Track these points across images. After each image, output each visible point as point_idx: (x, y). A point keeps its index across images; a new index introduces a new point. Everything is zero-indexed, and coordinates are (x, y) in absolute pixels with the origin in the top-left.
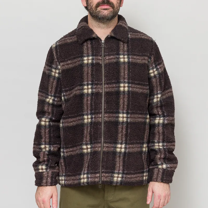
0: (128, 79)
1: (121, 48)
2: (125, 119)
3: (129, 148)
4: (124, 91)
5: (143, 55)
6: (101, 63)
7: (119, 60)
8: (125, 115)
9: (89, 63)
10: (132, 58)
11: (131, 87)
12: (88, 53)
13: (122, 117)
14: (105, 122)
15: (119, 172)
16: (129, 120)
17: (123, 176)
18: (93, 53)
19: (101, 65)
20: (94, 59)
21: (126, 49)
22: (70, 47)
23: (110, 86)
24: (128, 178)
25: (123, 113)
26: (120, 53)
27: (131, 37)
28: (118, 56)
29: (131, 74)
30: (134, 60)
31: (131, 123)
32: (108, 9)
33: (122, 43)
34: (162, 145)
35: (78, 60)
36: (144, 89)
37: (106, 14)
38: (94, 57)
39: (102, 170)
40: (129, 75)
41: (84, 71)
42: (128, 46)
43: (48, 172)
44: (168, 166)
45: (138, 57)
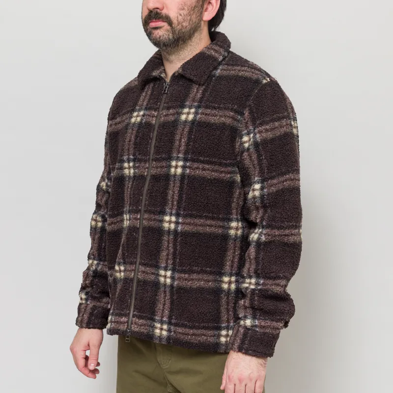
0: (185, 154)
1: (192, 95)
2: (173, 226)
3: (179, 279)
4: (175, 174)
5: (225, 108)
6: (153, 122)
7: (180, 117)
8: (173, 219)
9: (136, 122)
10: (202, 114)
11: (190, 167)
12: (142, 105)
13: (169, 222)
14: (144, 228)
15: (162, 320)
16: (179, 228)
17: (170, 328)
18: (148, 105)
19: (154, 125)
20: (145, 115)
21: (199, 96)
23: (159, 164)
24: (180, 332)
25: (171, 215)
26: (186, 104)
28: (180, 110)
29: (191, 143)
30: (204, 117)
31: (184, 234)
32: (160, 27)
33: (196, 86)
34: (255, 282)
35: (127, 117)
36: (222, 172)
37: (158, 36)
39: (134, 312)
40: (187, 145)
41: (126, 136)
42: (204, 91)
43: (88, 304)
44: (257, 323)
45: (214, 112)
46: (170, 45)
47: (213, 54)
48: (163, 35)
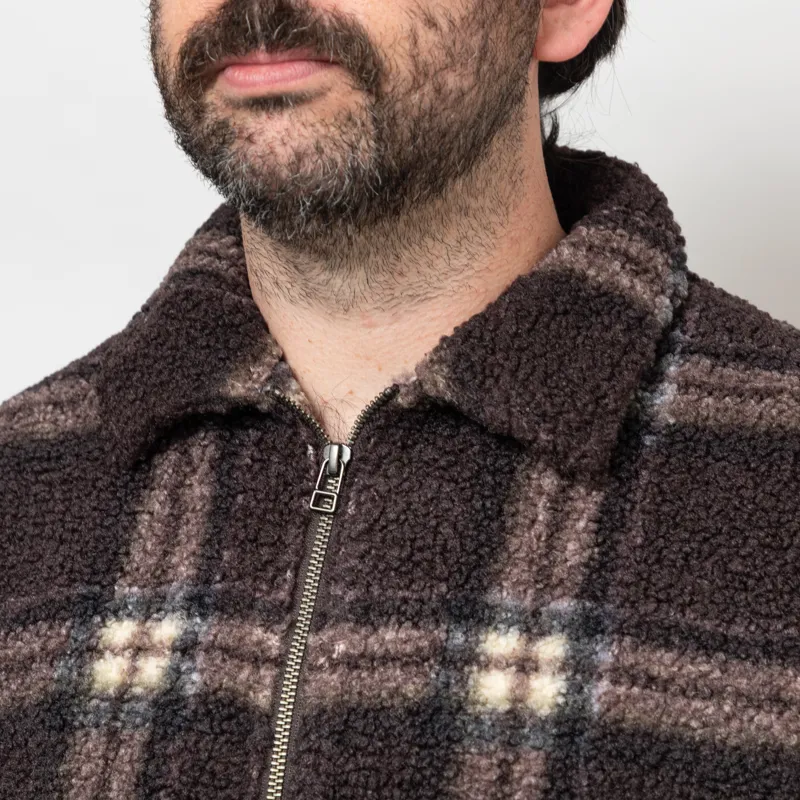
1: (525, 541)
5: (767, 649)
6: (262, 698)
7: (463, 682)
9: (138, 690)
10: (617, 674)
12: (160, 576)
18: (208, 582)
19: (269, 717)
20: (195, 643)
21: (574, 550)
22: (34, 489)
26: (494, 596)
27: (673, 413)
28: (459, 638)
30: (635, 700)
32: (300, 100)
33: (549, 482)
35: (52, 644)
37: (284, 154)
38: (206, 629)
41: (68, 775)
42: (608, 524)
45: (698, 667)
46: (355, 211)
47: (625, 281)
48: (319, 150)
